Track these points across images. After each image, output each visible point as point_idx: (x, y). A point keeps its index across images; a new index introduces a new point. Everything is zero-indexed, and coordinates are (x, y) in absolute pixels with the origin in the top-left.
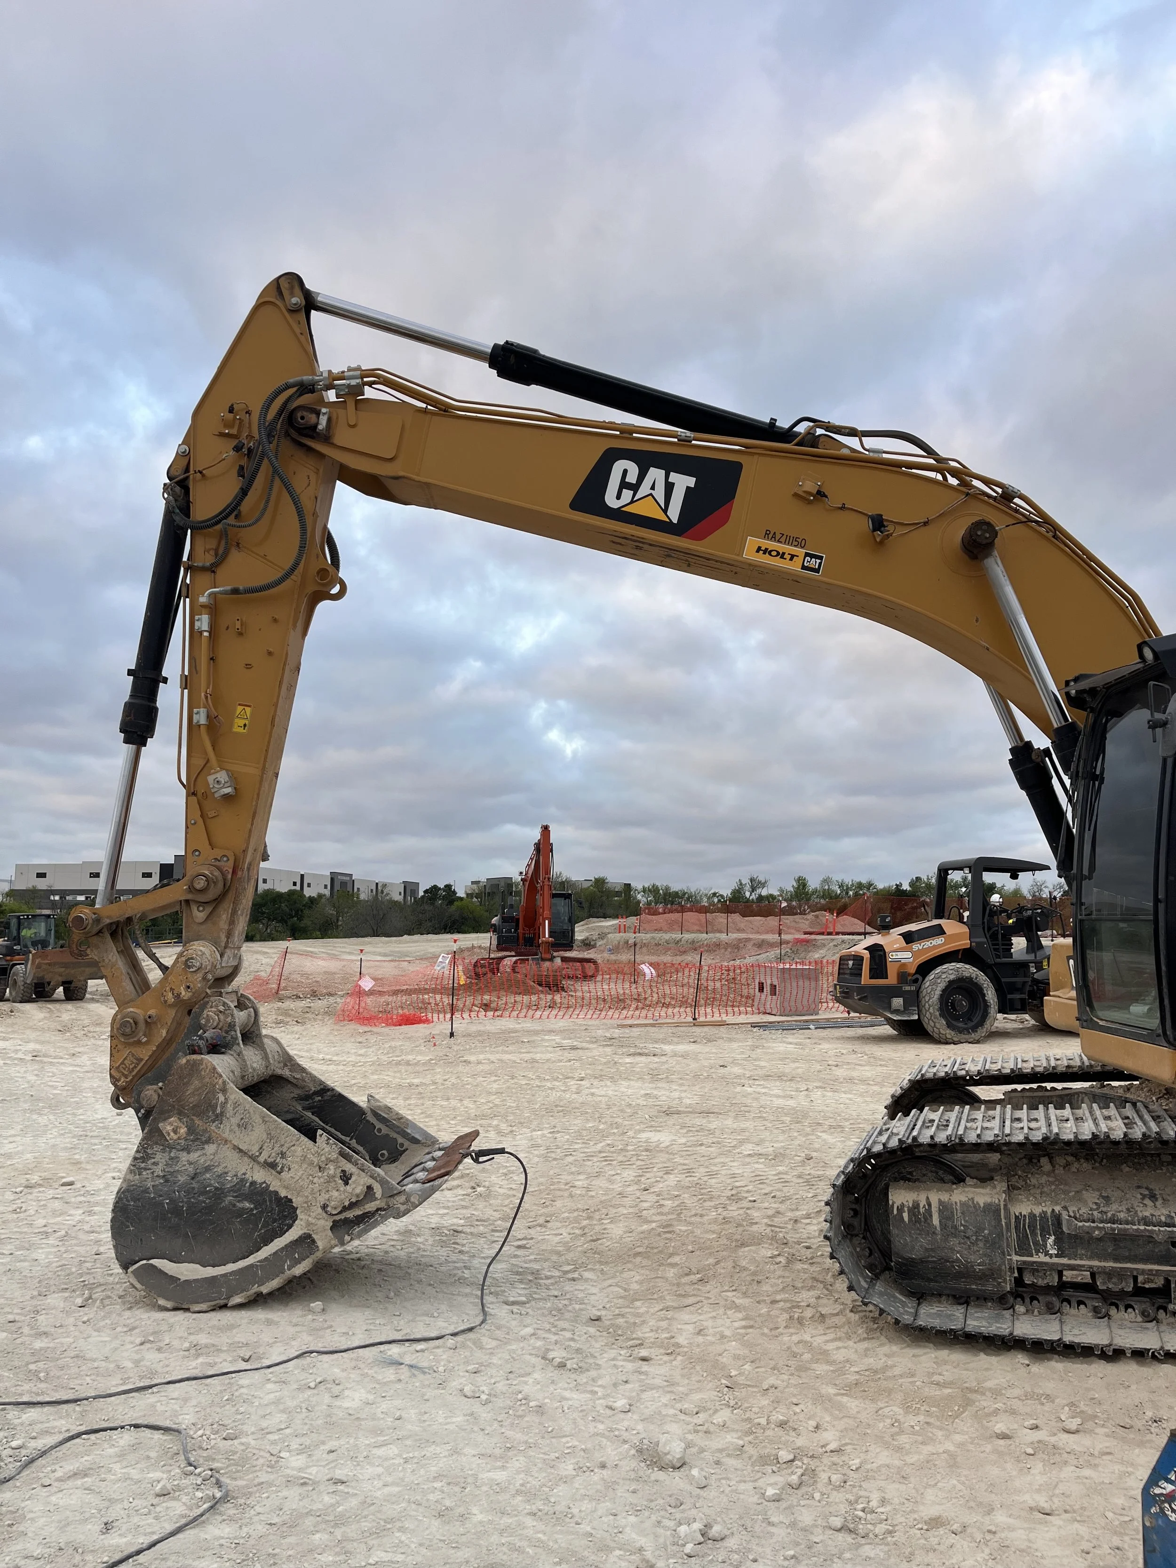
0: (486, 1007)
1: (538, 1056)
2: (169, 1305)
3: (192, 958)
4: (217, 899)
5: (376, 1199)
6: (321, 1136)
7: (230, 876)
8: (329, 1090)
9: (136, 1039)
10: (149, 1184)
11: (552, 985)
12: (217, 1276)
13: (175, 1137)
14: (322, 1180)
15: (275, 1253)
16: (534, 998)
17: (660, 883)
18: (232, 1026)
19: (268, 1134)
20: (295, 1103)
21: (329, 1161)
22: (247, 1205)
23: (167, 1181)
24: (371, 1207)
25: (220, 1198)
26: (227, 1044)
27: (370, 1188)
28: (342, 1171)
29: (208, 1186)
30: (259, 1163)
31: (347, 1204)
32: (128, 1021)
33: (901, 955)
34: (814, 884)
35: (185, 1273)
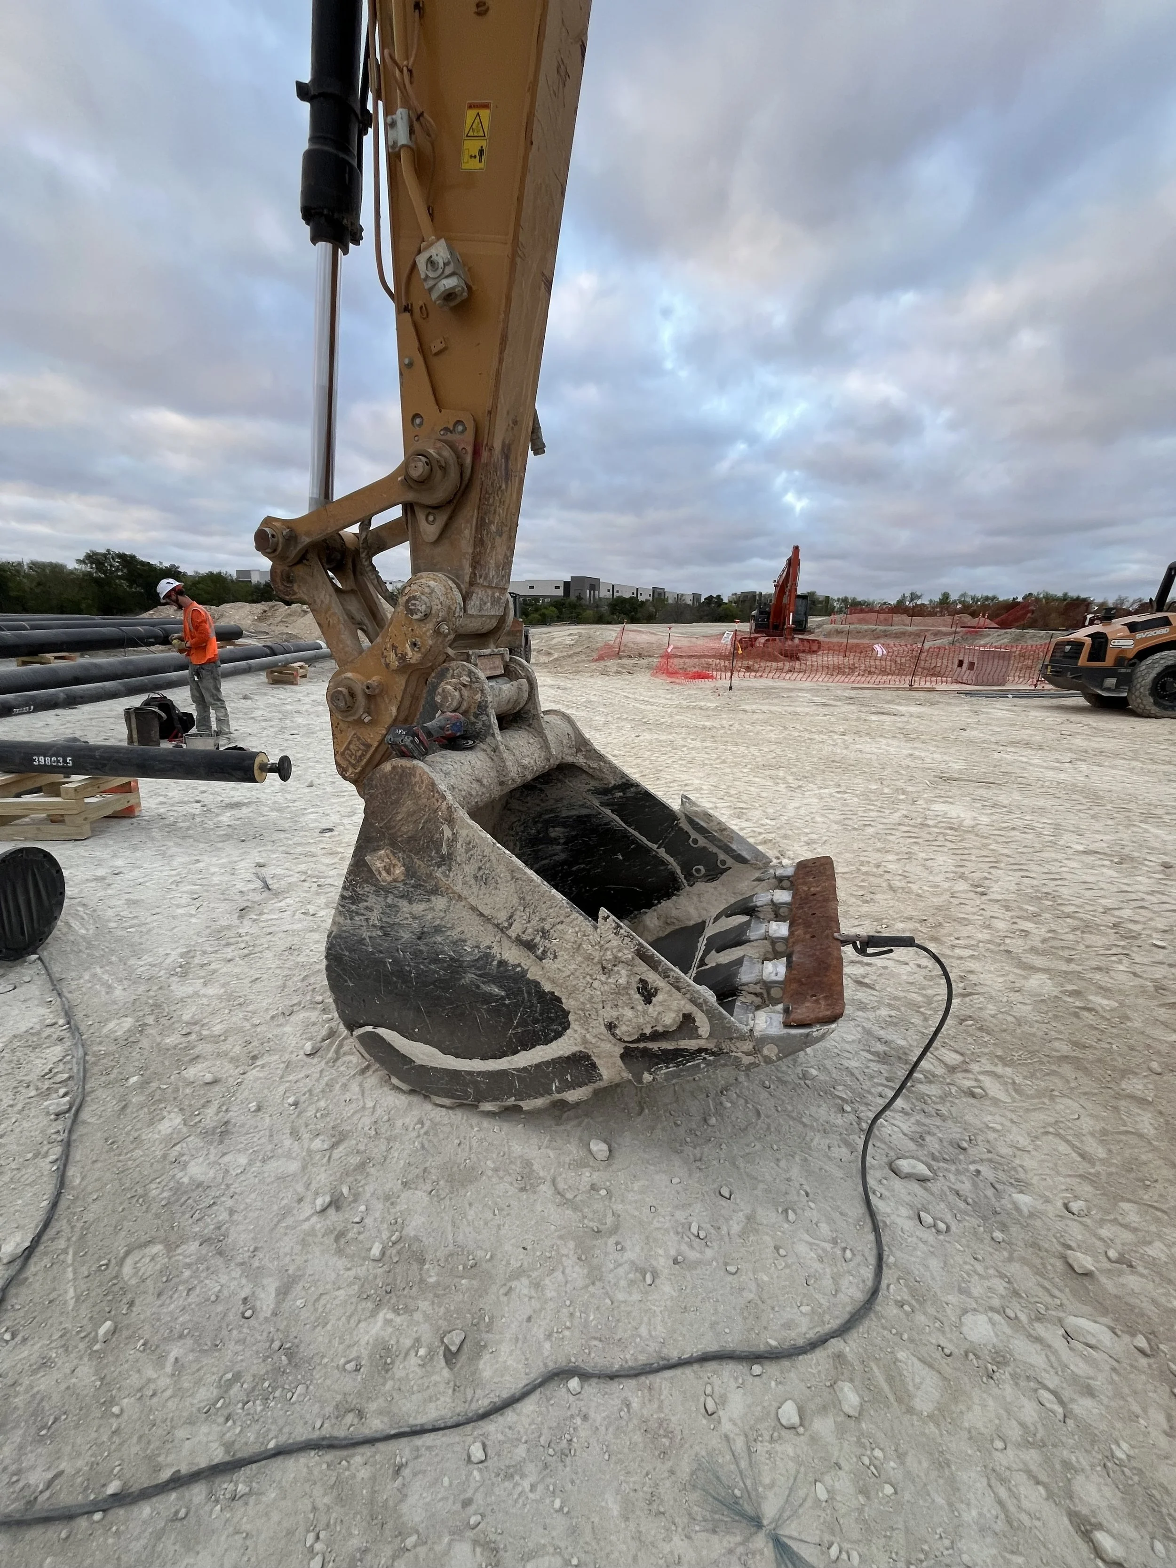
0: (748, 669)
1: (798, 710)
2: (405, 1087)
3: (414, 598)
4: (450, 502)
5: (699, 1037)
6: (605, 919)
7: (468, 460)
8: (632, 785)
9: (356, 718)
10: (365, 934)
11: (792, 656)
12: (460, 1071)
13: (389, 879)
14: (606, 988)
15: (538, 1066)
16: (780, 664)
17: (850, 596)
18: (482, 707)
19: (521, 898)
20: (590, 797)
21: (617, 961)
22: (496, 990)
23: (386, 934)
24: (691, 1044)
25: (458, 973)
26: (478, 733)
27: (688, 1018)
28: (641, 980)
29: (441, 953)
30: (509, 937)
31: (648, 1031)
32: (341, 692)
33: (1122, 642)
34: (954, 597)
35: (421, 1056)
